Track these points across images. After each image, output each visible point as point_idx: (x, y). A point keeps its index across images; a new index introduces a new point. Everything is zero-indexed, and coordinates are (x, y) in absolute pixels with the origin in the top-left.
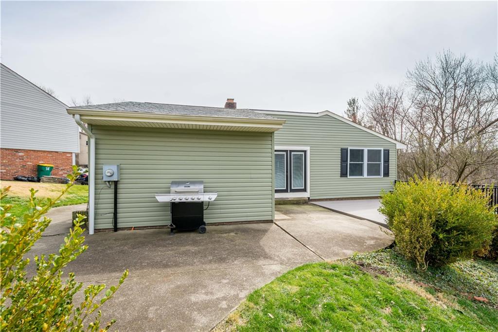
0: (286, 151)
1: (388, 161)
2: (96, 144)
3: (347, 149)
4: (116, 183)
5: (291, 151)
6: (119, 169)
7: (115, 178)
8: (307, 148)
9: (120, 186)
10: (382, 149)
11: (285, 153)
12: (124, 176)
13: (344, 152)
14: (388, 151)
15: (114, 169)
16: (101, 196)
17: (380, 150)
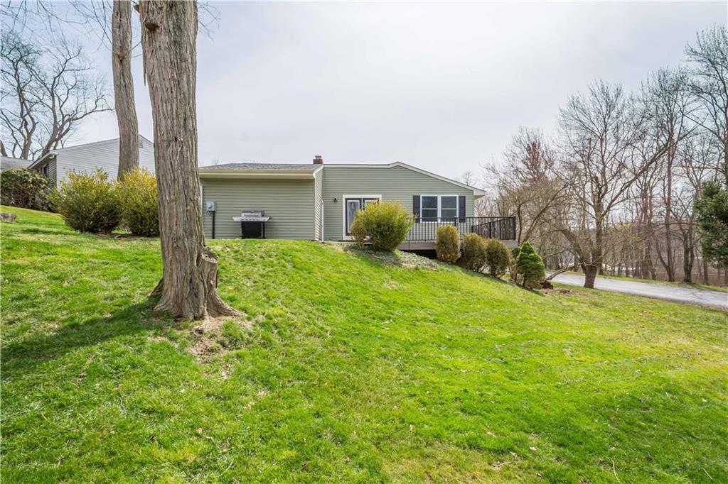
0: (360, 199)
1: (465, 208)
2: (203, 190)
3: (419, 197)
4: (214, 212)
5: (364, 199)
6: (216, 204)
7: (213, 209)
8: (380, 196)
9: (216, 215)
10: (457, 196)
11: (359, 201)
12: (218, 209)
13: (416, 199)
14: (465, 197)
15: (213, 203)
16: (206, 220)
17: (456, 197)
